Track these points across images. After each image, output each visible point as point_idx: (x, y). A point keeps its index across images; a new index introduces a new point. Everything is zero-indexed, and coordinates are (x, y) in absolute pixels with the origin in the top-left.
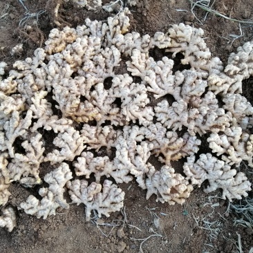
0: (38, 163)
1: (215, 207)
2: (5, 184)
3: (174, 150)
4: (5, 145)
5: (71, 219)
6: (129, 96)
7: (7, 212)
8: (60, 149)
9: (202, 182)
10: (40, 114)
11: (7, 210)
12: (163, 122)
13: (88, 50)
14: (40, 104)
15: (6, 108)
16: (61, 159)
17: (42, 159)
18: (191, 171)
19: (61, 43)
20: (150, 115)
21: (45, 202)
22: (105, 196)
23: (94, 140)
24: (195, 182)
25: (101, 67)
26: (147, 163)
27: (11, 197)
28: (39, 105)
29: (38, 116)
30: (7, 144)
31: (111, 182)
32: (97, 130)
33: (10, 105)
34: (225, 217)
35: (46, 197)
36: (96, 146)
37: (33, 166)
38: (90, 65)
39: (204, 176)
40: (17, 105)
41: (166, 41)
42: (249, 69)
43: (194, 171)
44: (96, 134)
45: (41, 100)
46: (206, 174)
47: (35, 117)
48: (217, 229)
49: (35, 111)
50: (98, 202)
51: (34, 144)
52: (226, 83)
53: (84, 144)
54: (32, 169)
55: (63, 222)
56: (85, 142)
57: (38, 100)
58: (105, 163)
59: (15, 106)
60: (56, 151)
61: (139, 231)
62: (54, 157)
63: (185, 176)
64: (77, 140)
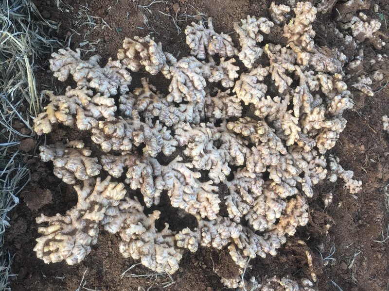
0: (273, 64)
1: (83, 42)
2: (293, 42)
4: (306, 76)
5: (224, 19)
6: (210, 152)
7: (282, 18)
8: (258, 81)
9: (108, 64)
10: (286, 116)
11: (282, 20)
12: (165, 128)
13: (263, 207)
14: (290, 128)
15: (319, 113)
16: (254, 72)
17: (271, 69)
18: (122, 75)
19: (292, 212)
20: (180, 135)
21: (255, 28)
22: (202, 42)
23: (227, 101)
24: (117, 64)
25: (244, 188)
26: (172, 77)
27: (282, 32)
28: (290, 125)
29: (288, 113)
30: (304, 77)
31: (199, 56)
32: (227, 113)
33: (317, 119)
34: (71, 31)
35: (256, 33)
36: (223, 94)
37: (276, 61)
38: (257, 188)
39: (107, 69)
40: (310, 122)
41: (183, 240)
42: (71, 223)
43: (119, 76)
44: (227, 107)
45: (291, 132)
46: (106, 73)
47: (290, 111)
48: (80, 17)
49: (292, 118)
50: (206, 35)
51: (283, 81)
52: (101, 193)
53: (235, 93)
54: (276, 58)
55: (230, 16)
56: (235, 96)
57: (294, 130)
58: (212, 74)
59: (311, 120)
60: (261, 79)
61: (161, 10)
62: (261, 72)
63: (127, 69)
64: (246, 93)
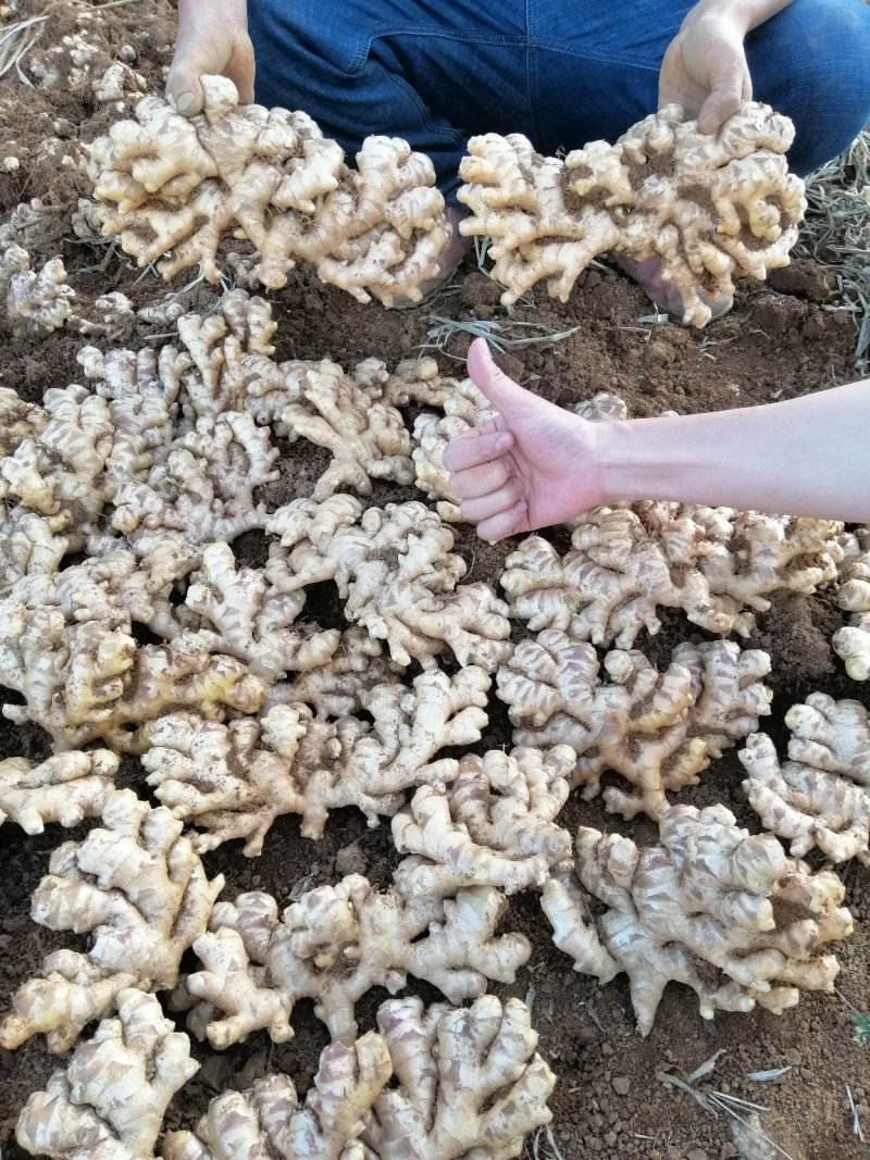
3: (662, 731)
